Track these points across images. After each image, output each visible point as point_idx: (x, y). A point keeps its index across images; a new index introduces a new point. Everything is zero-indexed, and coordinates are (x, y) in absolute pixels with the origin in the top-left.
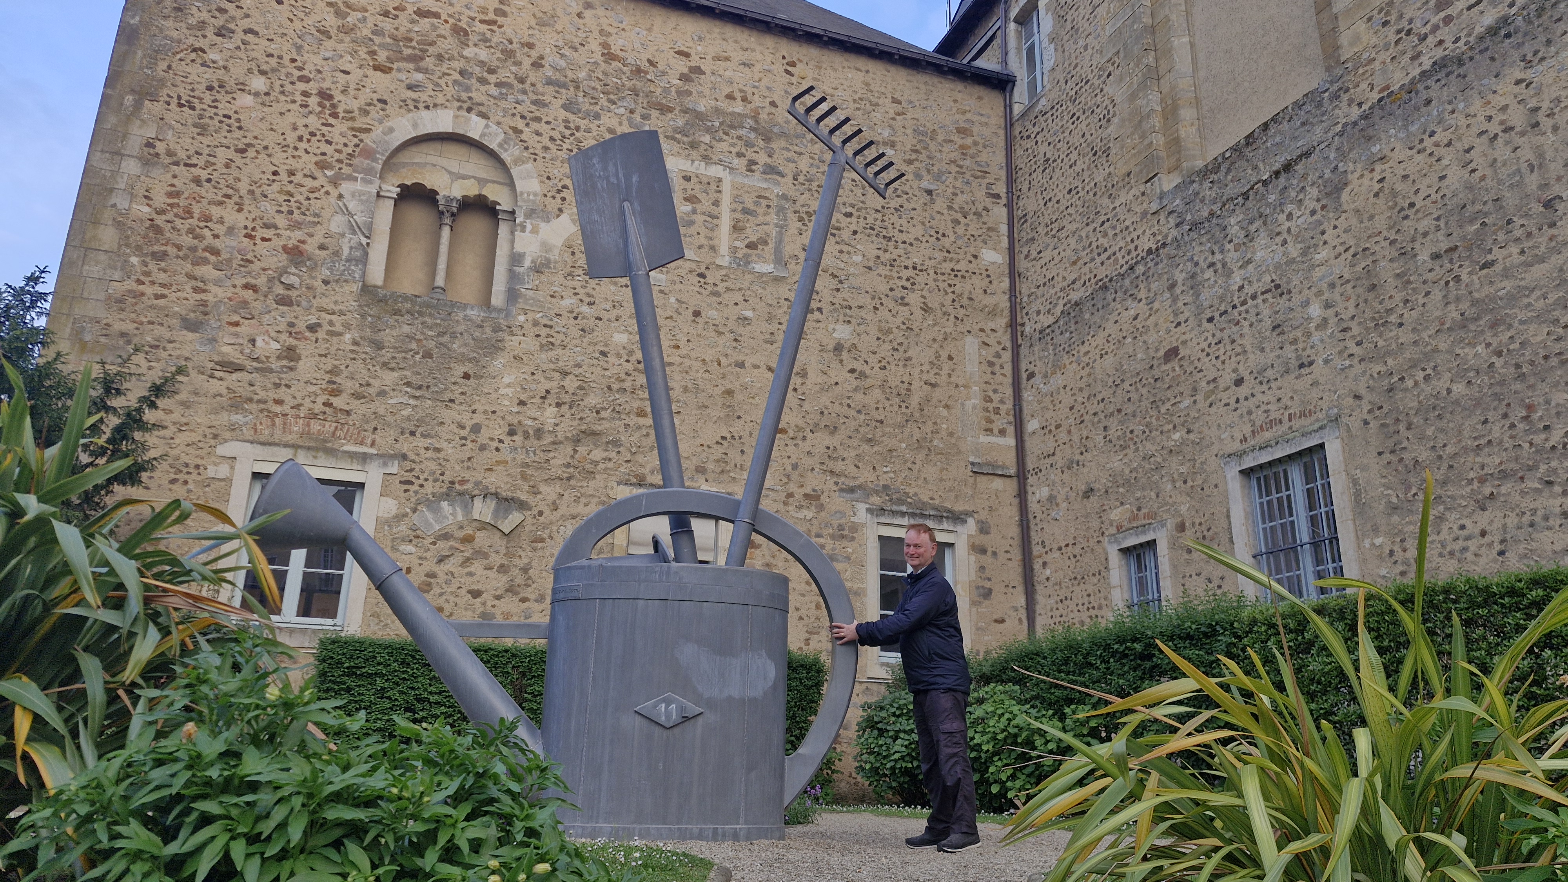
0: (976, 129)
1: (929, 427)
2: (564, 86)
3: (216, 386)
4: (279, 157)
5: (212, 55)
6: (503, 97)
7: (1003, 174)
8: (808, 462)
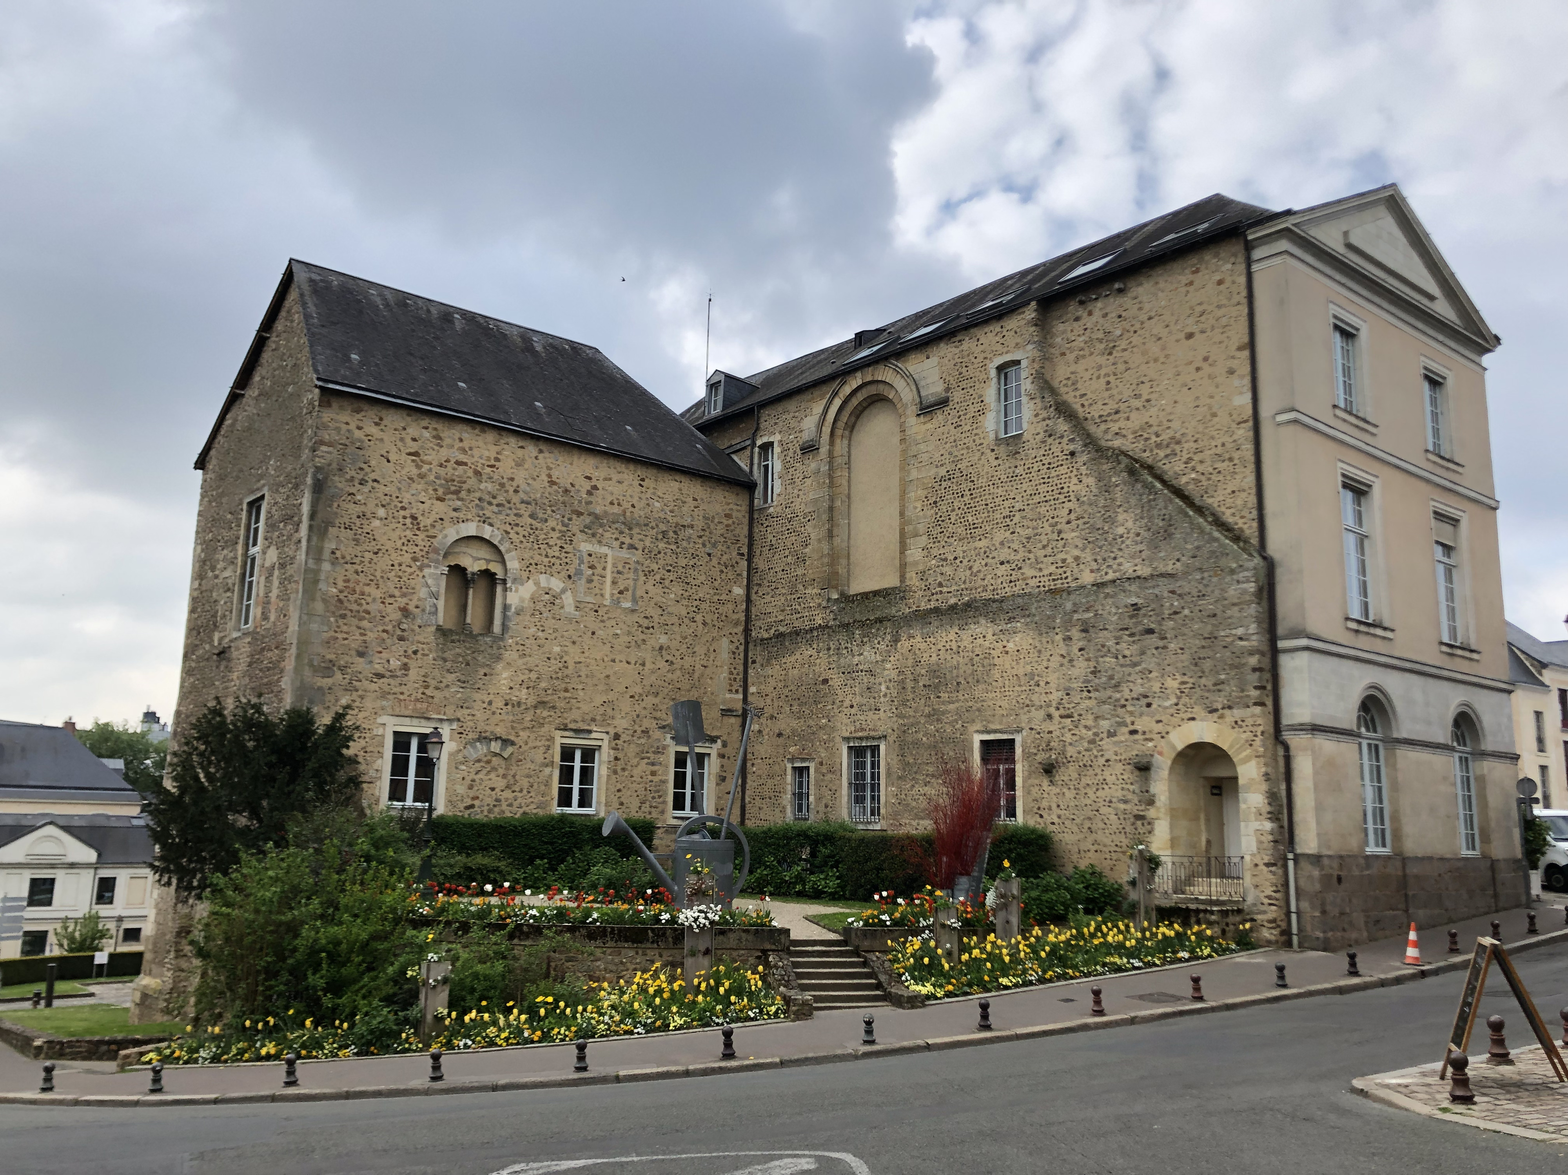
0: (734, 514)
1: (702, 691)
2: (528, 503)
3: (374, 687)
4: (394, 555)
5: (359, 497)
6: (500, 512)
7: (746, 540)
8: (644, 713)
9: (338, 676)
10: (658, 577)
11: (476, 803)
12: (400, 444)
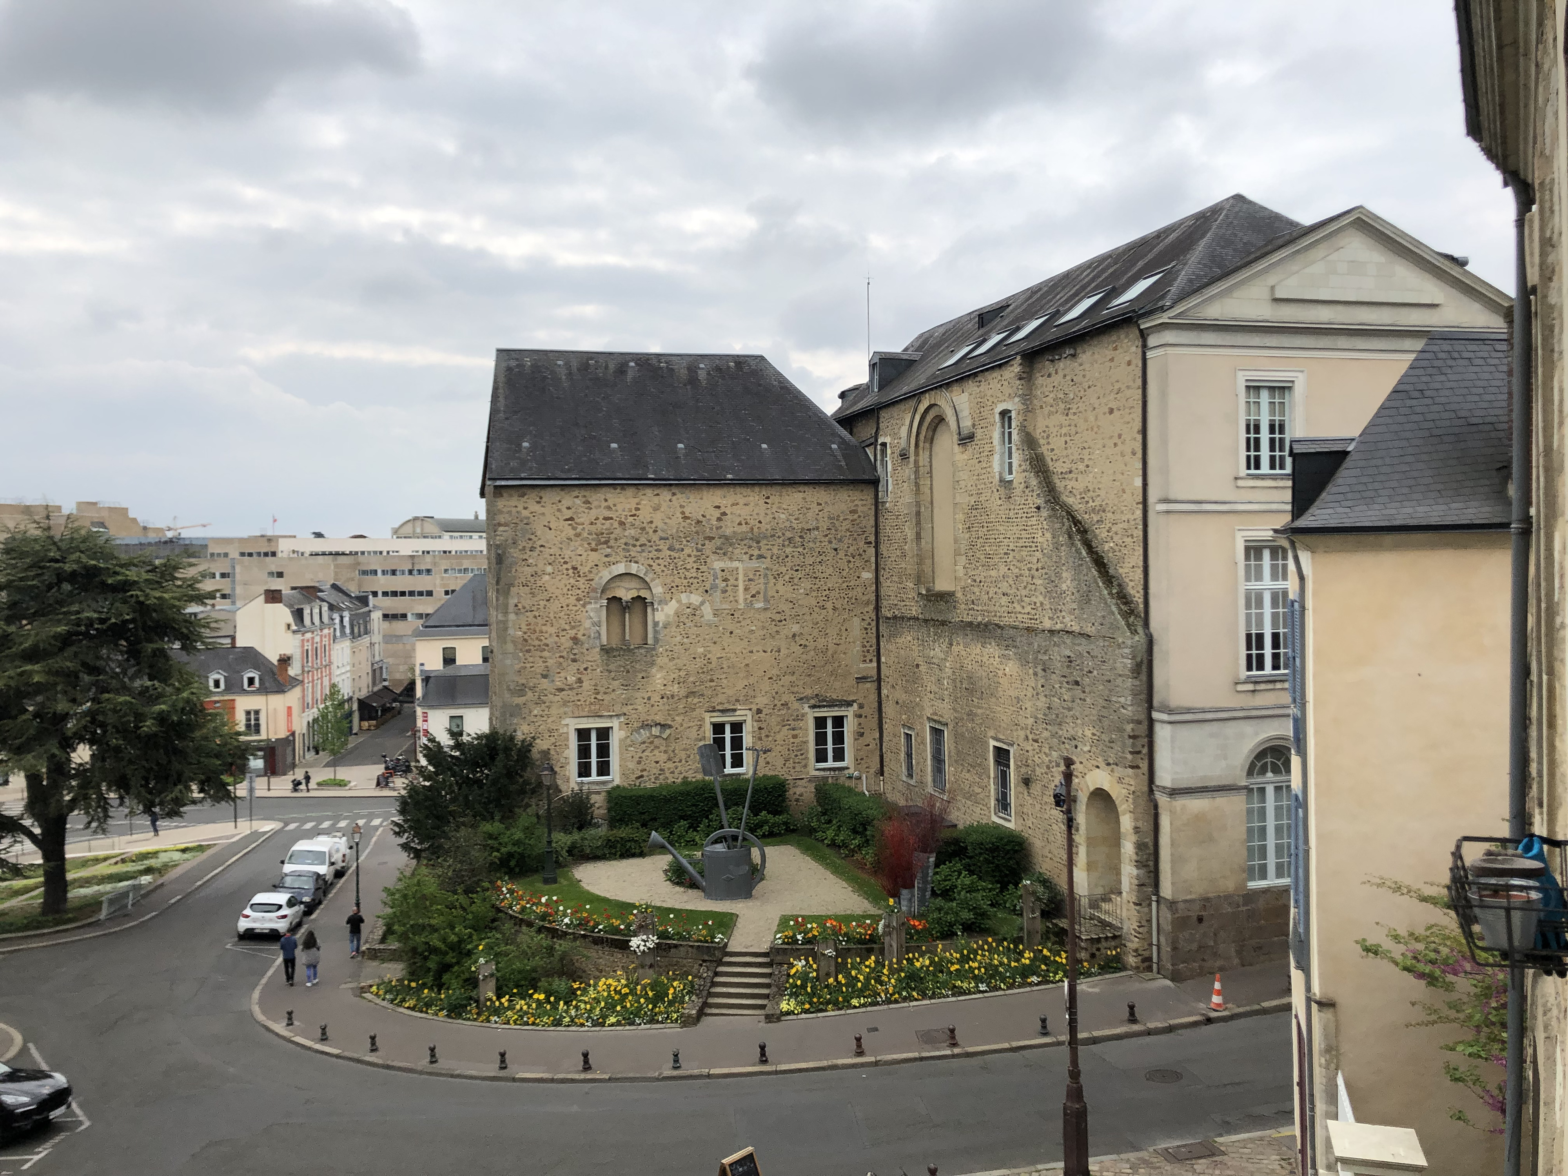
0: (860, 509)
1: (837, 664)
2: (666, 539)
3: (557, 698)
4: (562, 599)
5: (530, 561)
6: (643, 551)
7: (873, 530)
8: (782, 690)
9: (530, 694)
10: (787, 578)
11: (644, 773)
12: (558, 514)
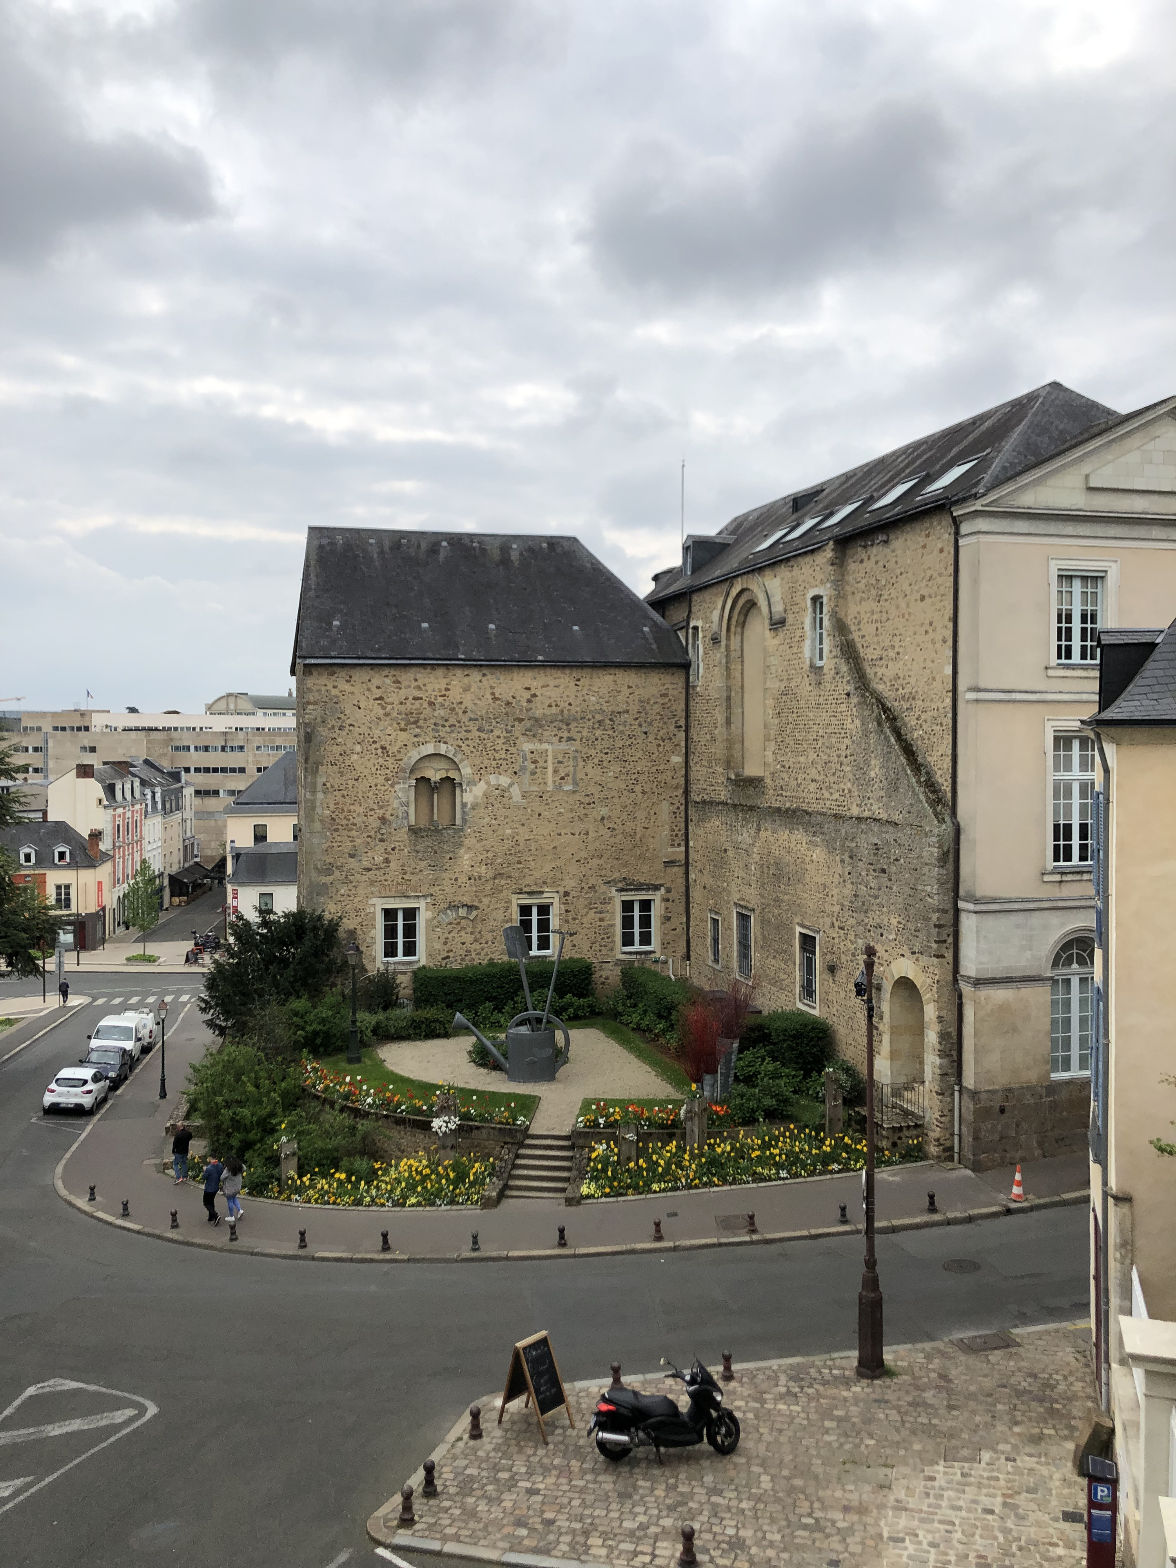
3: (365, 878)
4: (370, 779)
5: (340, 740)
6: (452, 731)
7: (684, 713)
8: (590, 872)
9: (337, 873)
10: (596, 761)
11: (451, 954)
12: (367, 693)
